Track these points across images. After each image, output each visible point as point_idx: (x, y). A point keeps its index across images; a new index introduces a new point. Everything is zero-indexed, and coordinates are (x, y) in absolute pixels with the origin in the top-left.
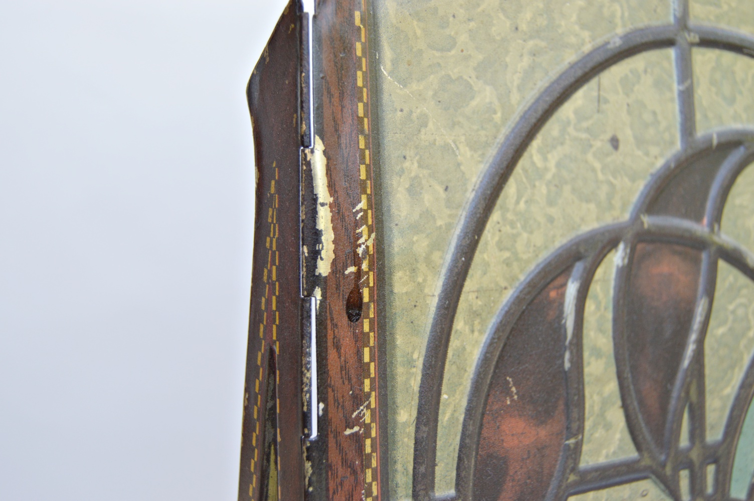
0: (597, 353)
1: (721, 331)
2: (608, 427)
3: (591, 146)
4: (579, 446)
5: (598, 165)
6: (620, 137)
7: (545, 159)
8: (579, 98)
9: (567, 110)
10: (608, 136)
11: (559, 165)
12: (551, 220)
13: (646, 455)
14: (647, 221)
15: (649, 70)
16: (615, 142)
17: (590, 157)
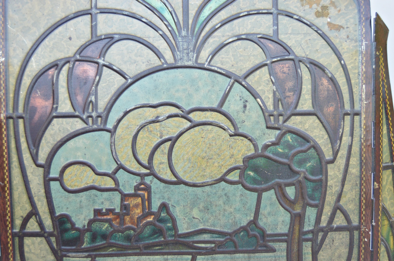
0: (62, 87)
1: (104, 85)
2: (66, 104)
3: (63, 40)
4: (57, 108)
5: (65, 44)
6: (72, 37)
7: (50, 43)
8: (60, 28)
9: (57, 31)
10: (68, 37)
11: (53, 44)
12: (50, 56)
13: (77, 112)
14: (78, 57)
15: (82, 21)
16: (70, 38)
17: (63, 42)
